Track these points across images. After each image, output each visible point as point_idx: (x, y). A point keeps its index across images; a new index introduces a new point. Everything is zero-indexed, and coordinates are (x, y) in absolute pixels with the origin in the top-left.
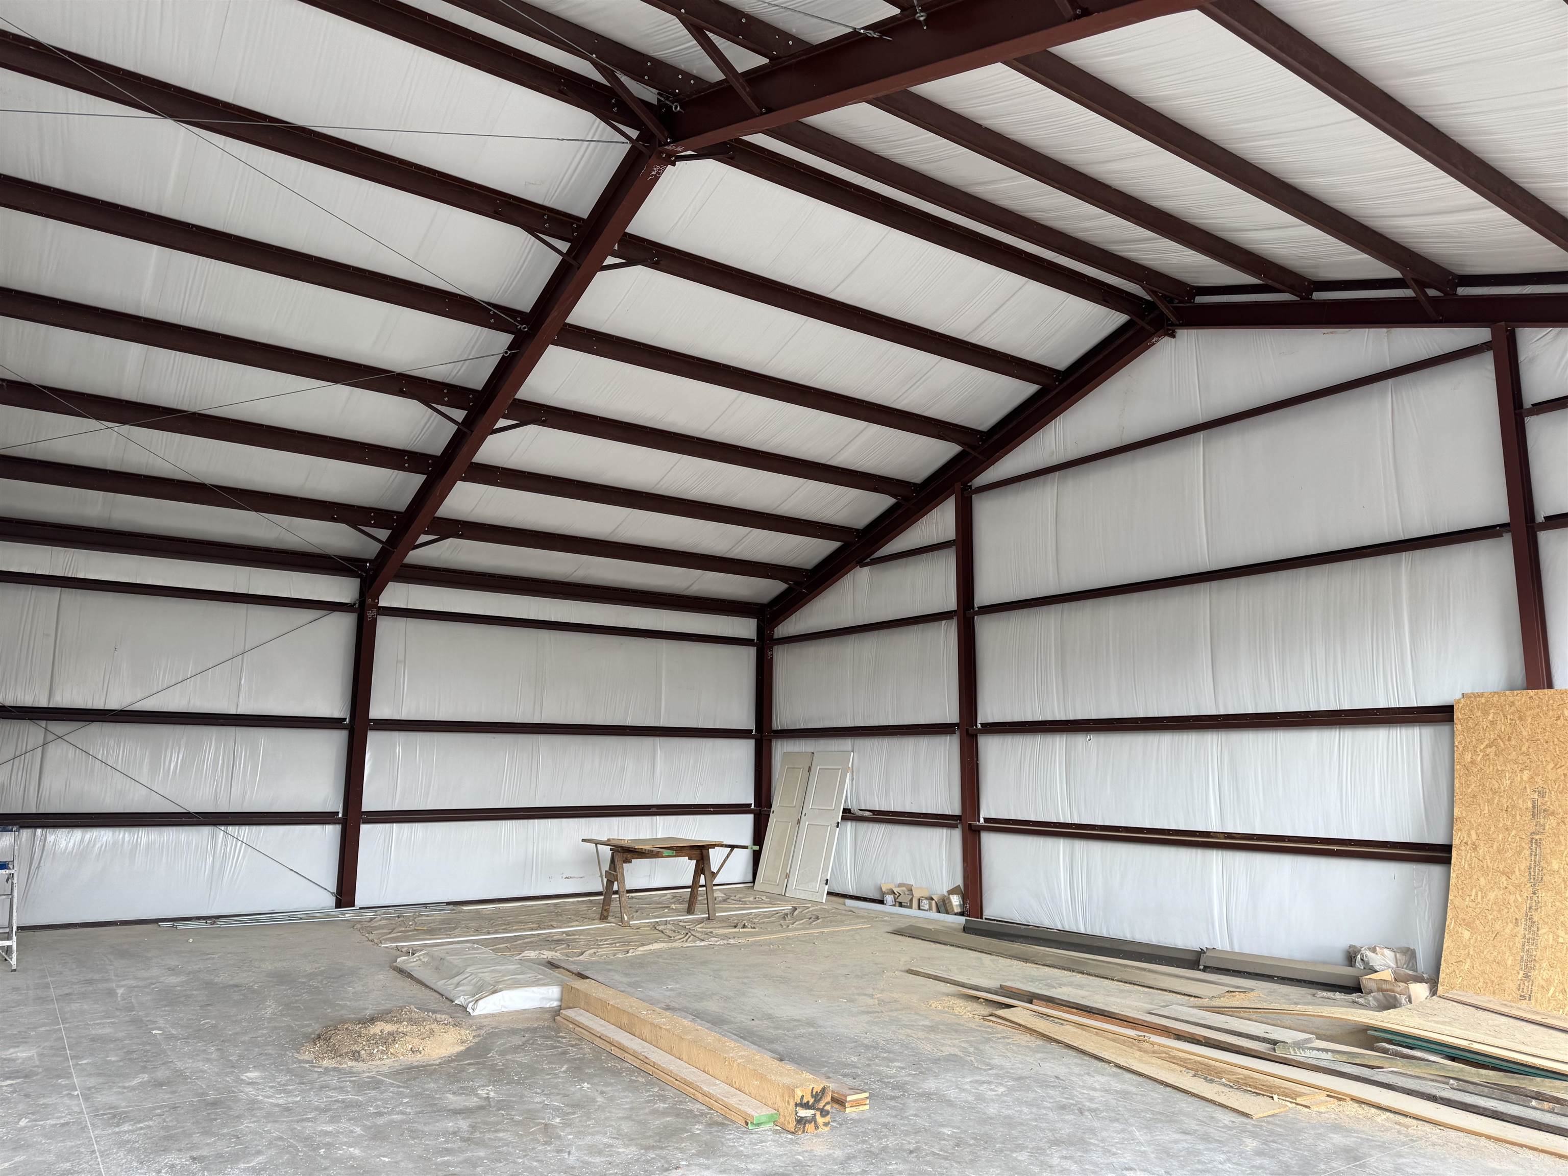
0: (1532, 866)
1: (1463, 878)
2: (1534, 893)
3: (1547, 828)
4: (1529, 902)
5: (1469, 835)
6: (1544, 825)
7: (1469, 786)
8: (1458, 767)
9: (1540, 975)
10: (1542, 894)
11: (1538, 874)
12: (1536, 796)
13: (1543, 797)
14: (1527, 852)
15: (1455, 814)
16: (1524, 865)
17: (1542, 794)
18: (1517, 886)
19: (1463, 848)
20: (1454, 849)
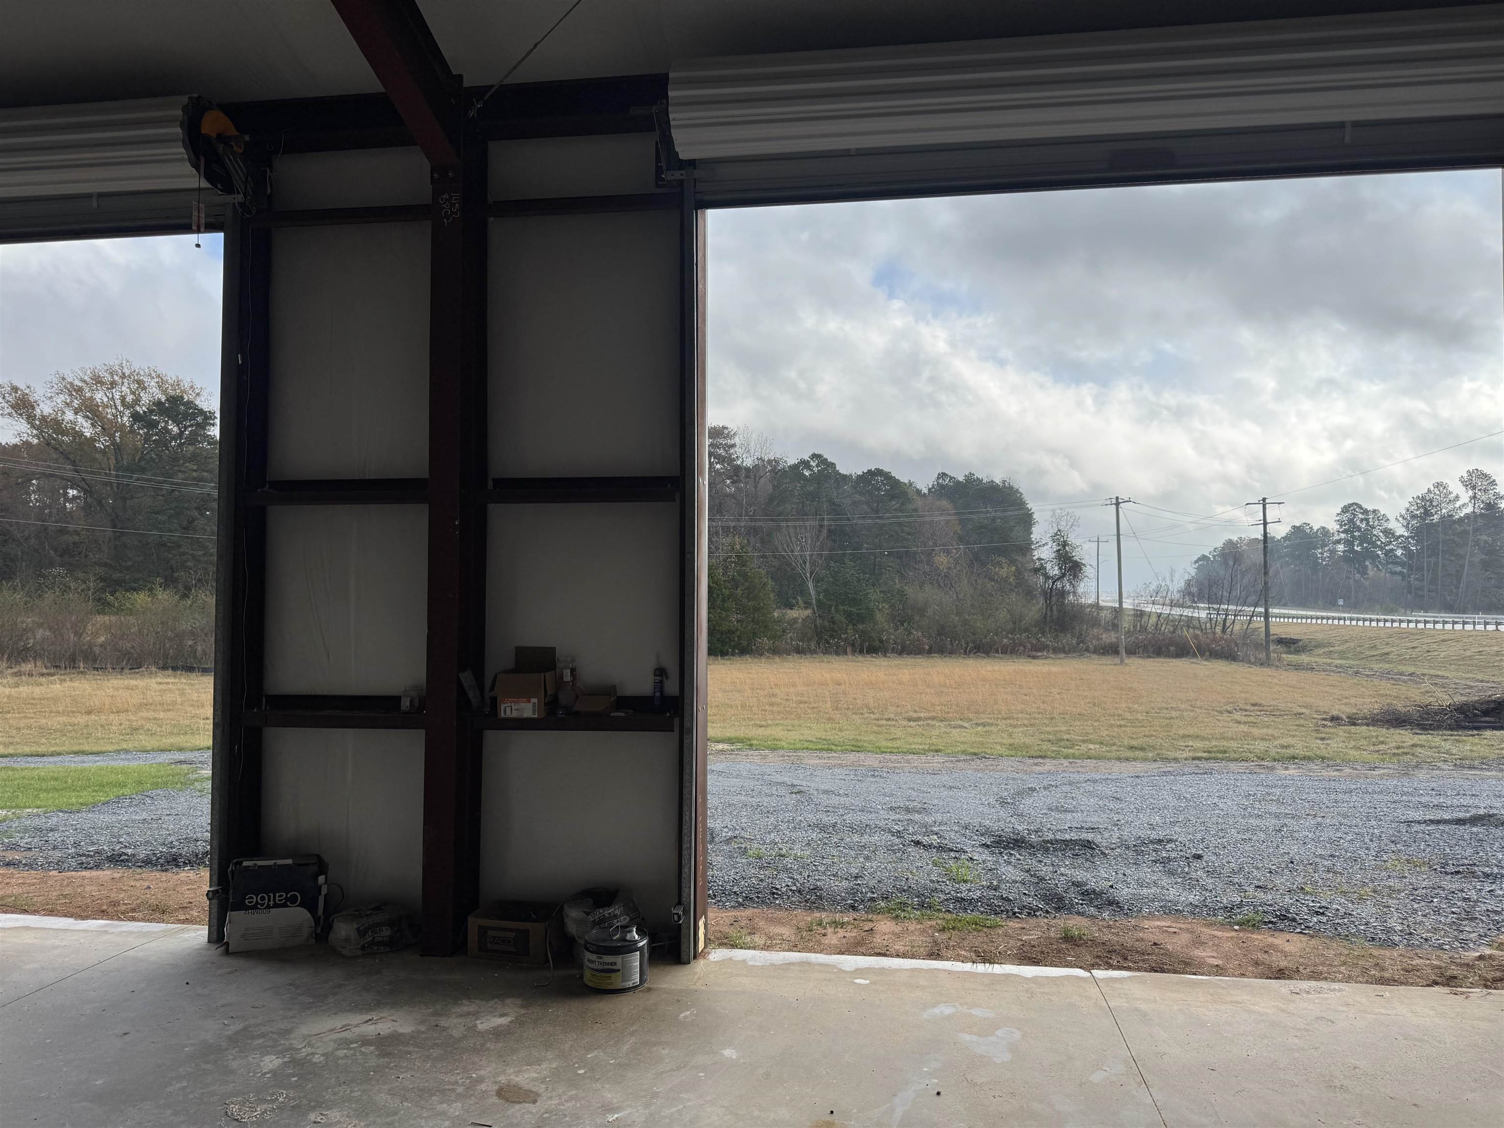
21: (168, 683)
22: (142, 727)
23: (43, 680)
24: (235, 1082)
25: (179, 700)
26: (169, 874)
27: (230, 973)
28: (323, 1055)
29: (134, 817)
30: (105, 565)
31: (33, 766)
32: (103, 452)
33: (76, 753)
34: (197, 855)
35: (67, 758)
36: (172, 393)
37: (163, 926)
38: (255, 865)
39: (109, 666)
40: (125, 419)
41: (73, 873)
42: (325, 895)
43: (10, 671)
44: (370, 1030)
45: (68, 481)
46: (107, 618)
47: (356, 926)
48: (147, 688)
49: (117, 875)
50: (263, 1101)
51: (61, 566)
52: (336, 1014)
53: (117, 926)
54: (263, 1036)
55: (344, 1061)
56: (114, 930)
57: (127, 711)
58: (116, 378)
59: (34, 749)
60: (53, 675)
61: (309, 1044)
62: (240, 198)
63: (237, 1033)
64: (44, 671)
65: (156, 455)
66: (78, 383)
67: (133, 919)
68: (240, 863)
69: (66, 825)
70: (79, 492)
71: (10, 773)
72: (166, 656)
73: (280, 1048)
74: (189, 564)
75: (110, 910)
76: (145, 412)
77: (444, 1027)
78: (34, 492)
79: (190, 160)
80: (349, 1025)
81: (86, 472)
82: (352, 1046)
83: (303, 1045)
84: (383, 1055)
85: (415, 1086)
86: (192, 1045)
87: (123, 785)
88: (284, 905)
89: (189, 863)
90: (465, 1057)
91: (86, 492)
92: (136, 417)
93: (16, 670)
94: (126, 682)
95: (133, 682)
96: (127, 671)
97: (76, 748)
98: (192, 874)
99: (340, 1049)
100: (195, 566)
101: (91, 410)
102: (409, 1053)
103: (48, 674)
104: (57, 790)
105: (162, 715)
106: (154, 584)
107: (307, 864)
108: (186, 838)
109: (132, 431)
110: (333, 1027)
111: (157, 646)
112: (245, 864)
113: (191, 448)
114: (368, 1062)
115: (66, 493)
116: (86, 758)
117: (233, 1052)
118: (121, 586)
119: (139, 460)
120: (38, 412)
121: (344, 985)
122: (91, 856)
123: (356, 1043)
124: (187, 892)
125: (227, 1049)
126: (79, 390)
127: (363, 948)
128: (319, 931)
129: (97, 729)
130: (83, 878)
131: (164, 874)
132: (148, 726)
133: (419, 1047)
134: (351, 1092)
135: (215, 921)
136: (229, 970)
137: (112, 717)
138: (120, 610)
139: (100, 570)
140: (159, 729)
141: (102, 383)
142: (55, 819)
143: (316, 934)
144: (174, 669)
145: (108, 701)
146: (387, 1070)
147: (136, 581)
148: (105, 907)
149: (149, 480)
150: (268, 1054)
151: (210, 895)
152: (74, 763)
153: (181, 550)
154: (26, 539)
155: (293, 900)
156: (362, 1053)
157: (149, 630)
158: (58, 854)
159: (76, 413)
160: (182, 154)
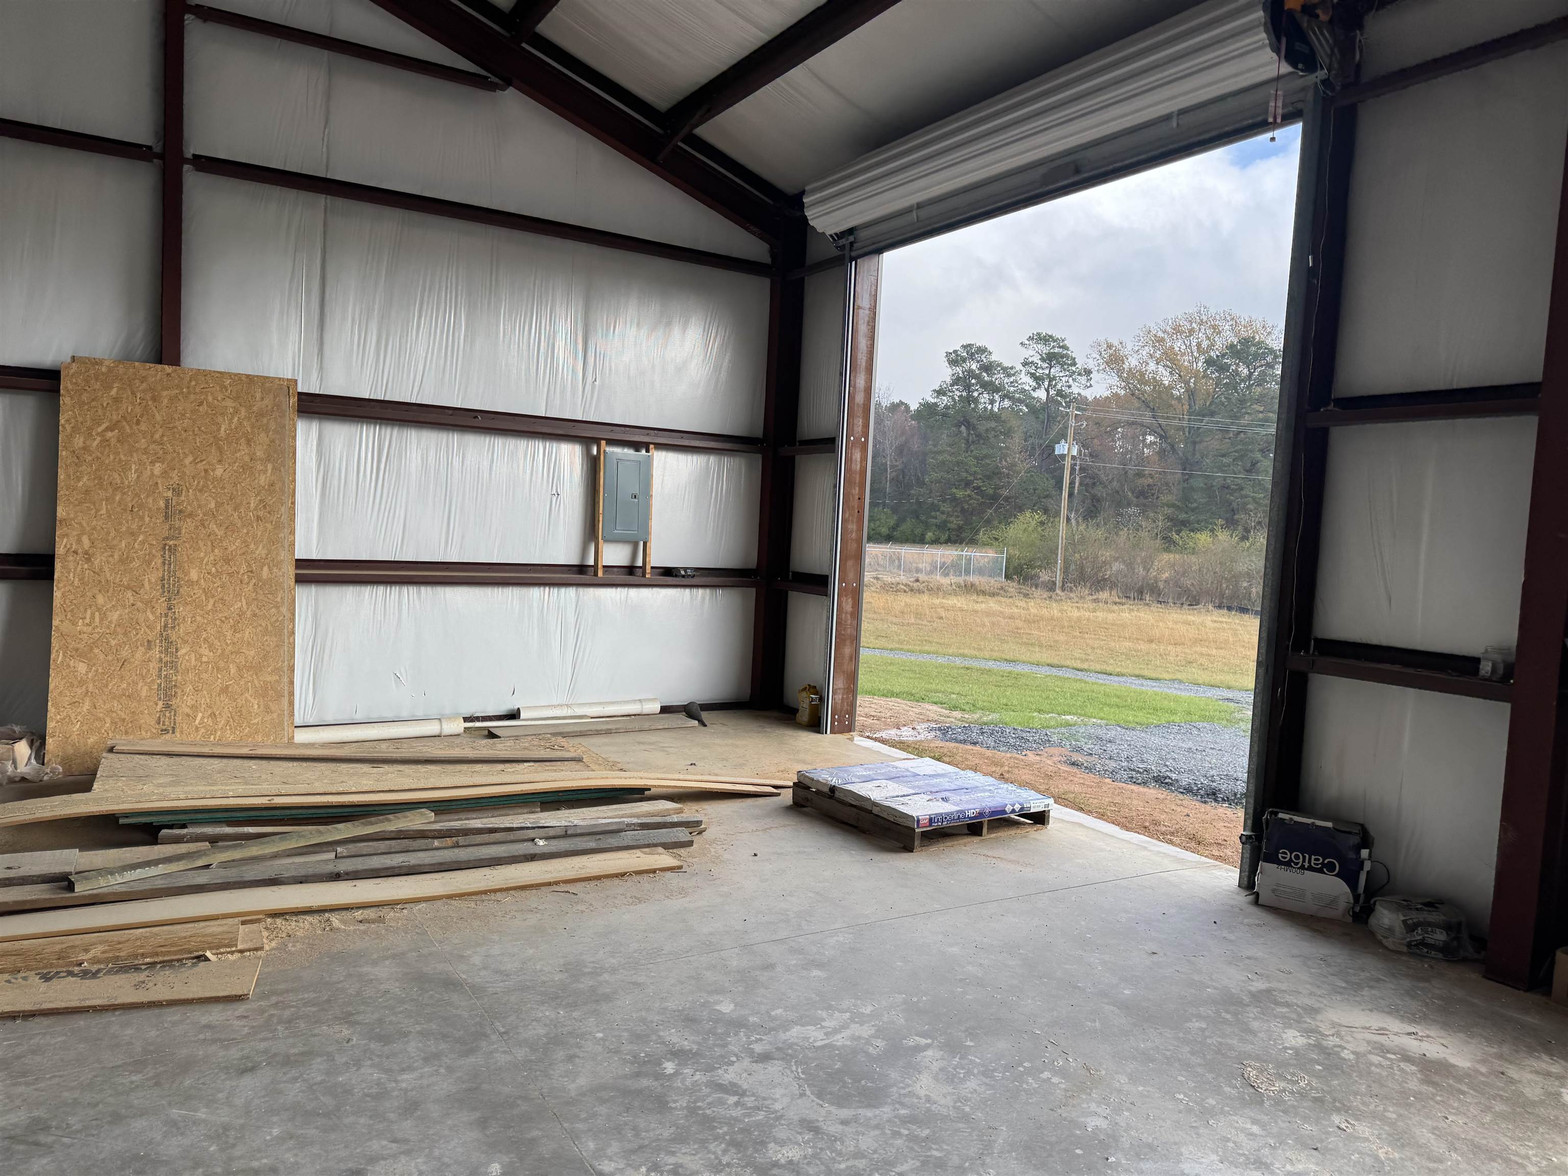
0: (166, 577)
1: (72, 597)
2: (170, 609)
3: (183, 531)
4: (163, 619)
5: (79, 541)
6: (180, 529)
7: (79, 479)
8: (64, 453)
9: (184, 703)
10: (180, 610)
11: (174, 585)
12: (170, 494)
13: (179, 495)
14: (160, 561)
15: (59, 515)
16: (154, 577)
17: (177, 492)
18: (148, 603)
19: (71, 558)
20: (57, 561)
21: (1221, 622)
22: (1195, 661)
23: (1115, 607)
24: (1253, 1044)
25: (1231, 639)
26: (1208, 807)
27: (1258, 925)
28: (1353, 1053)
29: (1181, 744)
30: (1173, 505)
31: (1101, 682)
32: (1179, 399)
33: (1137, 676)
34: (1235, 794)
35: (1130, 680)
36: (1244, 334)
37: (1195, 857)
38: (1291, 819)
39: (1170, 600)
40: (1200, 364)
41: (1124, 785)
42: (1368, 872)
43: (1091, 597)
44: (1414, 1046)
45: (1148, 428)
46: (1172, 556)
47: (1402, 918)
48: (1203, 624)
49: (1161, 796)
50: (1281, 1077)
51: (1137, 506)
52: (1371, 1011)
53: (1155, 845)
54: (1287, 1005)
55: (1378, 1070)
56: (1152, 848)
57: (1184, 644)
58: (1194, 325)
59: (1104, 667)
60: (1123, 604)
61: (1338, 1034)
62: (1322, 74)
63: (1260, 992)
64: (1117, 600)
65: (1226, 398)
66: (1160, 334)
67: (1171, 842)
68: (1276, 814)
69: (1122, 740)
70: (1156, 438)
71: (1083, 685)
72: (1222, 595)
73: (1305, 1026)
74: (1249, 506)
75: (1151, 828)
76: (1217, 356)
77: (1512, 1078)
78: (1119, 439)
79: (1271, 45)
80: (1387, 1030)
81: (1163, 417)
82: (1389, 1055)
83: (1330, 1033)
84: (1428, 1081)
85: (1468, 1137)
86: (1215, 988)
87: (1173, 712)
88: (1320, 871)
89: (1226, 800)
90: (1541, 1130)
91: (1161, 437)
92: (1209, 362)
93: (1095, 597)
94: (1185, 617)
95: (1191, 618)
96: (1185, 606)
97: (1137, 672)
98: (1229, 812)
99: (1373, 1054)
100: (1255, 509)
101: (1170, 359)
102: (1463, 1093)
103: (1120, 603)
104: (1118, 707)
105: (1214, 652)
106: (1216, 525)
107: (1350, 833)
108: (1227, 775)
109: (1205, 376)
110: (1368, 1025)
111: (1215, 586)
112: (1281, 815)
113: (1259, 389)
114: (1407, 1083)
115: (1145, 440)
116: (1145, 682)
117: (1255, 1010)
118: (1185, 526)
119: (1210, 404)
120: (1126, 366)
121: (1383, 980)
122: (1140, 773)
123: (1394, 1054)
124: (1224, 829)
125: (1248, 1005)
126: (1161, 340)
127: (1409, 945)
128: (1357, 909)
129: (1156, 657)
130: (1132, 791)
131: (1203, 805)
132: (1202, 660)
133: (1475, 1090)
134: (1385, 1110)
135: (1246, 867)
136: (1257, 922)
137: (1170, 648)
138: (1183, 549)
139: (1168, 511)
140: (1210, 665)
141: (1182, 333)
142: (1114, 732)
143: (1354, 912)
144: (1230, 609)
145: (1167, 632)
146: (1432, 1103)
147: (1198, 522)
148: (1147, 824)
149: (1218, 422)
150: (1290, 1027)
151: (1245, 840)
152: (1135, 685)
153: (1243, 492)
154: (1110, 482)
155: (1331, 867)
156: (1402, 1070)
157: (1208, 569)
158: (1112, 764)
159: (1157, 364)
160: (1263, 39)
